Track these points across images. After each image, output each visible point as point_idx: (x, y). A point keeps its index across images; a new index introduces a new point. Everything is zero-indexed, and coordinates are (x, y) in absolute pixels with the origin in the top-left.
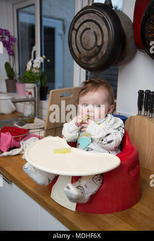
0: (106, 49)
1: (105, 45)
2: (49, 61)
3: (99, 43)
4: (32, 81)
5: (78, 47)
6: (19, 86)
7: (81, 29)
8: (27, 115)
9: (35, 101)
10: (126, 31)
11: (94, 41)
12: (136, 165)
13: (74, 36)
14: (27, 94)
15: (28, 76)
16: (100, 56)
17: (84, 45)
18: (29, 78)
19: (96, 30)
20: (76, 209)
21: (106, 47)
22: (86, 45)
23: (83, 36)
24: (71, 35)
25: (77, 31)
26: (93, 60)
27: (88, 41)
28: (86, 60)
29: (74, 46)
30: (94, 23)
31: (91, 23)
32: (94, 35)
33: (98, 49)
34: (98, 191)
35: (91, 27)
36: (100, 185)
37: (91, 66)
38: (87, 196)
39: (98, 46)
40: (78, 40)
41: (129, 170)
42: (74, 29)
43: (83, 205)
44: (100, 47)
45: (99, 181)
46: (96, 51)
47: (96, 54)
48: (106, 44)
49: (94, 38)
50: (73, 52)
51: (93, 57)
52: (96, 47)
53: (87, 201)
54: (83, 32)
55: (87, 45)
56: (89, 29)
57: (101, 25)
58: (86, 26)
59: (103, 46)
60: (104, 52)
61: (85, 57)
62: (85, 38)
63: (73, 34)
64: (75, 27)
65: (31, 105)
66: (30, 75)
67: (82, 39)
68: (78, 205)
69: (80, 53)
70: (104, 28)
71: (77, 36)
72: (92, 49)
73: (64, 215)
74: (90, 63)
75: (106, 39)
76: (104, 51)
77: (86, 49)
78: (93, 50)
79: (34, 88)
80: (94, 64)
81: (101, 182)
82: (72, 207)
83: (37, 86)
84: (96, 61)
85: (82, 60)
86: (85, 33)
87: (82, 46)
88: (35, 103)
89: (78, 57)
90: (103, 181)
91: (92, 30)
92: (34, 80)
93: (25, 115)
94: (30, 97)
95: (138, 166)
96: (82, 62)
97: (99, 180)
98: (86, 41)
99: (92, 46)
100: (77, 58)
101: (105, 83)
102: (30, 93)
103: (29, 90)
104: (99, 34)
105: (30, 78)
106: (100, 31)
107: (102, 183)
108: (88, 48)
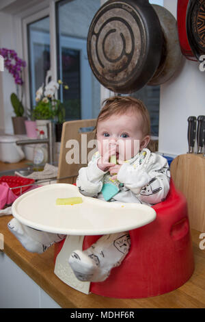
0: (138, 58)
1: (137, 52)
2: (67, 87)
3: (129, 50)
4: (46, 117)
5: (101, 58)
6: (29, 124)
7: (103, 33)
8: (38, 163)
9: (48, 143)
10: (166, 31)
11: (122, 48)
12: (183, 222)
13: (93, 43)
14: (39, 133)
15: (41, 110)
16: (130, 68)
17: (107, 55)
18: (41, 112)
19: (123, 32)
20: (90, 290)
21: (139, 54)
22: (110, 55)
23: (106, 42)
24: (90, 42)
25: (98, 35)
26: (122, 75)
27: (113, 48)
28: (110, 76)
29: (95, 58)
30: (120, 22)
31: (117, 22)
32: (121, 39)
33: (127, 59)
34: (123, 262)
35: (116, 28)
36: (126, 252)
37: (119, 85)
38: (105, 271)
39: (127, 54)
40: (100, 48)
41: (171, 231)
42: (93, 33)
43: (100, 284)
44: (130, 56)
45: (124, 247)
46: (124, 61)
47: (125, 66)
48: (138, 50)
49: (121, 43)
50: (94, 66)
51: (121, 70)
52: (124, 56)
53: (105, 279)
54: (106, 36)
55: (112, 54)
56: (114, 31)
57: (130, 23)
58: (110, 27)
59: (135, 53)
60: (136, 62)
61: (109, 71)
62: (109, 45)
63: (92, 40)
64: (95, 30)
65: (43, 149)
66: (43, 109)
67: (105, 46)
68: (92, 285)
69: (103, 66)
70: (135, 27)
71: (99, 43)
72: (118, 59)
73: (71, 300)
74: (117, 80)
75: (138, 43)
76: (135, 60)
77: (110, 61)
78: (121, 60)
79: (48, 125)
80: (122, 80)
81: (128, 247)
82: (84, 288)
83: (52, 122)
84: (126, 76)
85: (106, 77)
86: (108, 38)
87: (105, 56)
88: (49, 145)
89: (100, 72)
90: (131, 246)
91: (118, 32)
92: (48, 115)
93: (35, 162)
94: (42, 137)
95: (186, 224)
96: (107, 80)
97: (125, 245)
98: (110, 48)
99: (119, 55)
100: (98, 74)
101: (137, 103)
102: (42, 133)
103: (41, 129)
104: (127, 37)
105: (43, 112)
106: (129, 32)
107: (130, 250)
108: (114, 58)
